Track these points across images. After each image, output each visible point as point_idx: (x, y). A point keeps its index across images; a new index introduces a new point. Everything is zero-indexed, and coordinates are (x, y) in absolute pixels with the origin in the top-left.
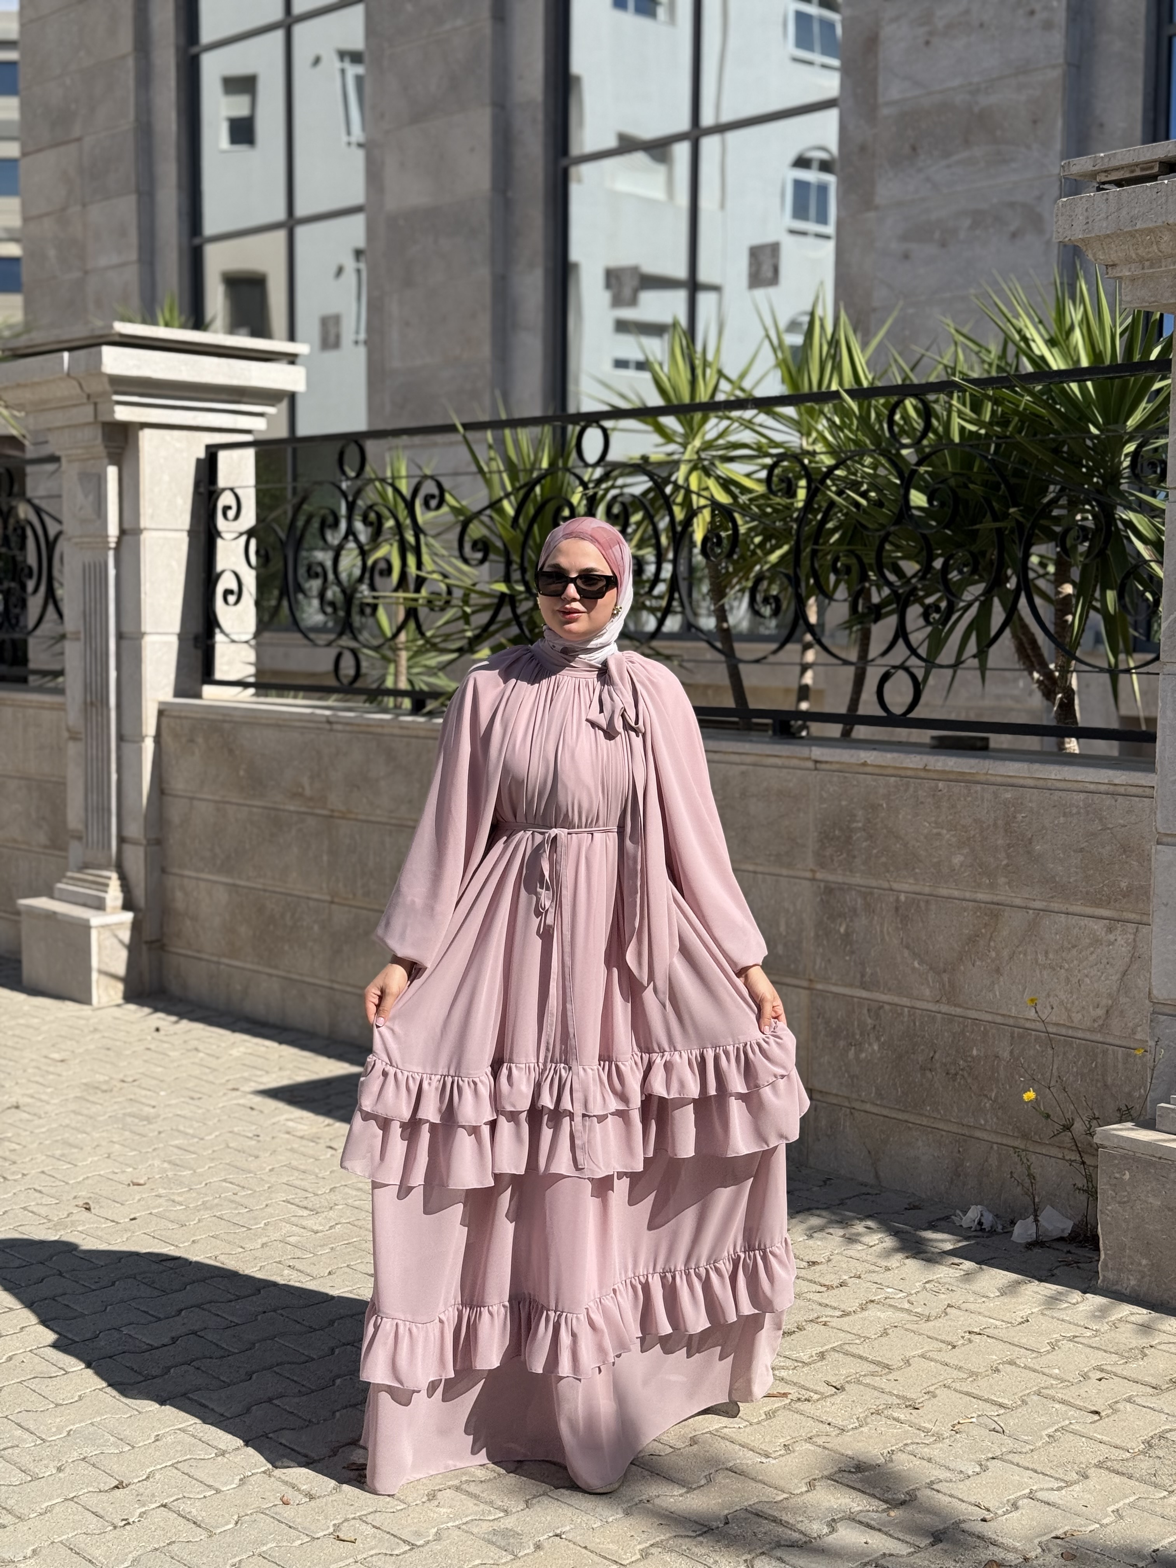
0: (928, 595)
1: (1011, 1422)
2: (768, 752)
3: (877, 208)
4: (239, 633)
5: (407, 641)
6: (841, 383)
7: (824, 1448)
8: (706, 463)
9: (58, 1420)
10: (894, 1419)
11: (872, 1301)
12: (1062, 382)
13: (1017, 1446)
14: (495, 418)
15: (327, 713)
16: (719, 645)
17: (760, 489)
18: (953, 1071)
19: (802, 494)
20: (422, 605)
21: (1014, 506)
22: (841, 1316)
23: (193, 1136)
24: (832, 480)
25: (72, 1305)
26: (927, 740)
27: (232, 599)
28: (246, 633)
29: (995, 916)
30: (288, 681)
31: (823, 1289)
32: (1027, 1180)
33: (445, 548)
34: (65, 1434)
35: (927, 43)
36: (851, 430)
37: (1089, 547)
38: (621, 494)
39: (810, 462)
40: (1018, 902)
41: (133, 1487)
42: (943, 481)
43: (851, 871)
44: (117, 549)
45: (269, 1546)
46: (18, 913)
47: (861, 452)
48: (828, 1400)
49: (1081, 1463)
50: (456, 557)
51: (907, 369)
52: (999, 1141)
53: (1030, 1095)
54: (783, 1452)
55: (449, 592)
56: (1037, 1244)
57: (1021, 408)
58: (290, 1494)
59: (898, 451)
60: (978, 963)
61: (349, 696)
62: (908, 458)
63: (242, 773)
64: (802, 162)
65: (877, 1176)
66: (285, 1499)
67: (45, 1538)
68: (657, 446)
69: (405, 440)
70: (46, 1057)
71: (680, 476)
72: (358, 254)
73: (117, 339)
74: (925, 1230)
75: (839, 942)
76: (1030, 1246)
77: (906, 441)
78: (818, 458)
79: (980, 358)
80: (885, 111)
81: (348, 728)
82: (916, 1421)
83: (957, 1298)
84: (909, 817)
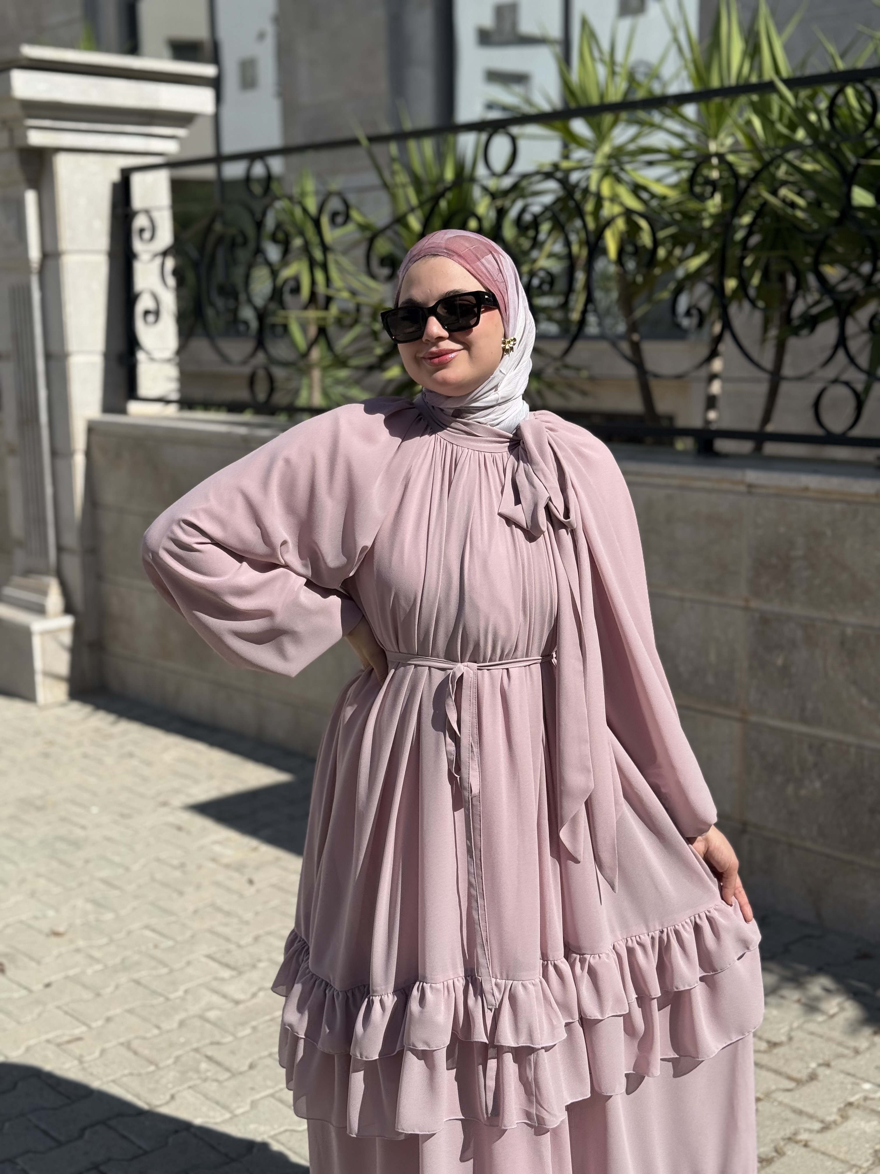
2: (695, 475)
4: (160, 352)
5: (319, 357)
8: (616, 169)
11: (851, 1104)
14: (398, 129)
15: (243, 430)
17: (673, 195)
20: (333, 324)
22: (822, 1130)
23: (119, 866)
26: (870, 459)
27: (151, 318)
28: (168, 351)
31: (793, 1085)
33: (352, 264)
43: (790, 601)
44: (40, 273)
50: (362, 273)
55: (358, 310)
65: (819, 915)
73: (25, 63)
75: (776, 674)
84: (857, 546)
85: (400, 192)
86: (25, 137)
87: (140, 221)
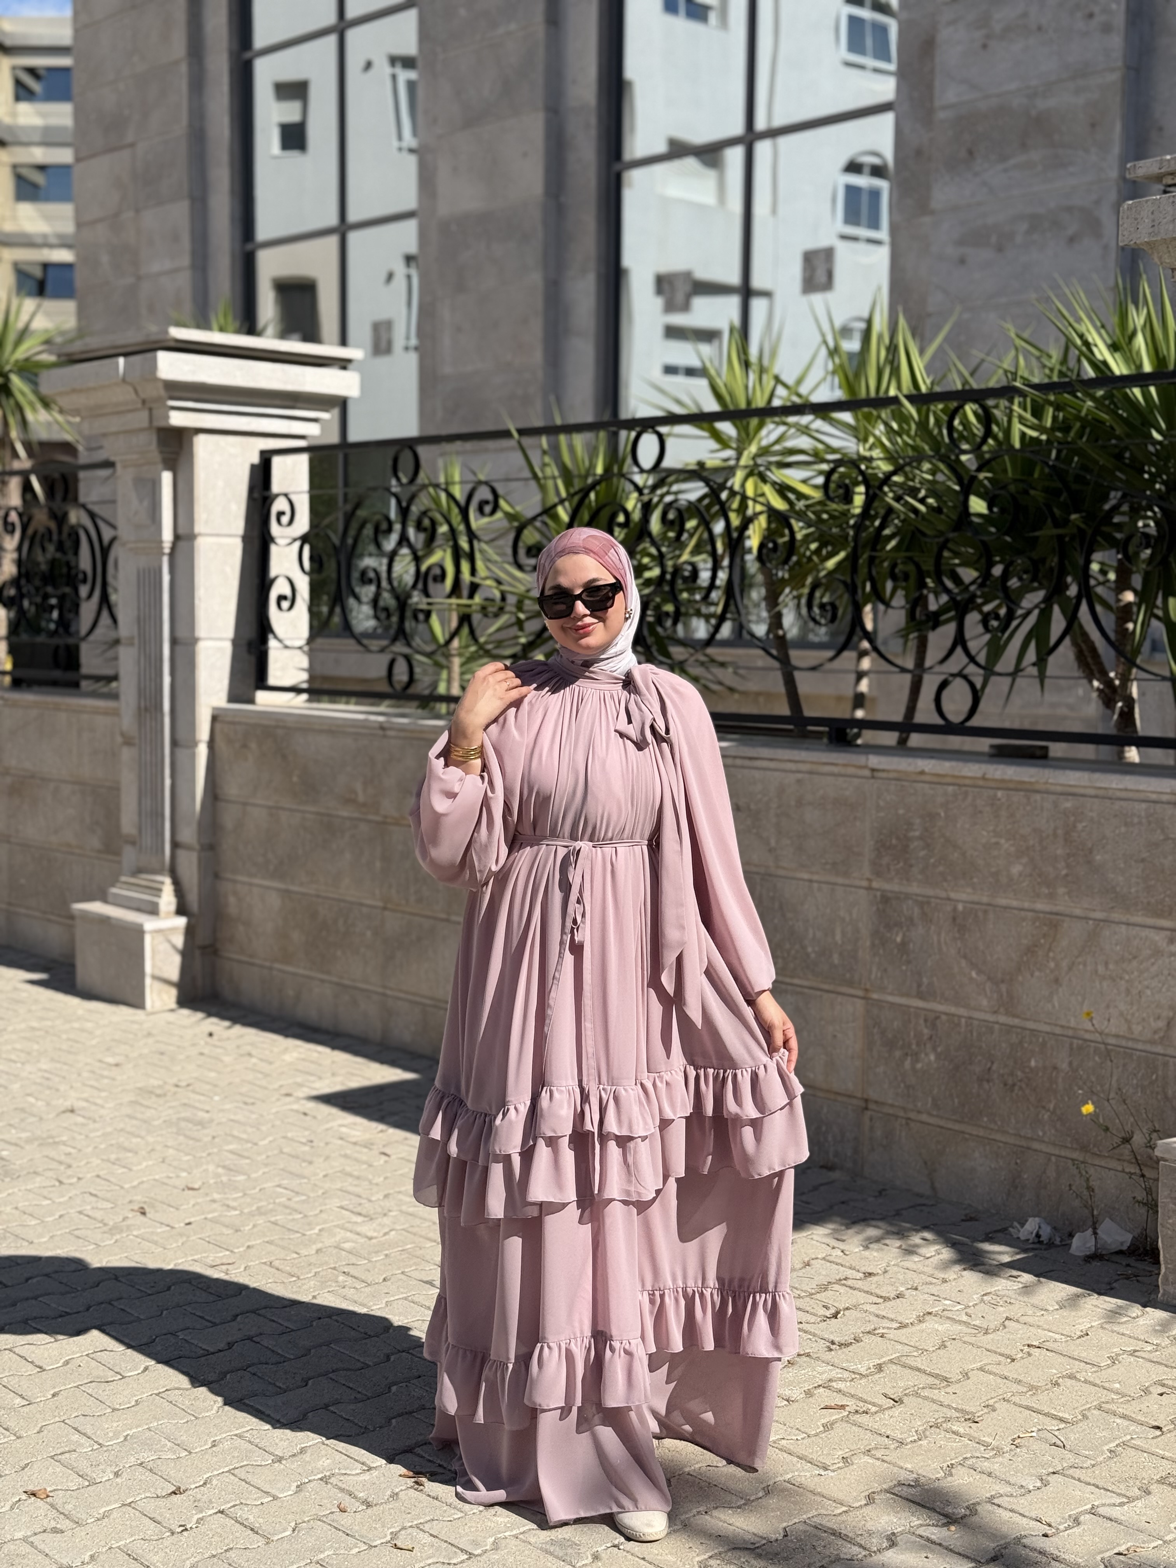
0: (986, 603)
1: (1072, 1436)
2: (824, 760)
3: (932, 213)
4: (292, 639)
5: (460, 647)
6: (899, 388)
7: (883, 1461)
8: (762, 469)
9: (115, 1425)
10: (954, 1432)
11: (930, 1313)
12: (1125, 387)
13: (1078, 1461)
14: (549, 424)
15: (381, 719)
16: (774, 652)
17: (817, 495)
18: (1010, 1082)
19: (859, 500)
20: (477, 612)
21: (1075, 512)
22: (899, 1328)
23: (247, 1141)
24: (889, 486)
25: (129, 1310)
26: (986, 749)
27: (285, 604)
28: (299, 639)
29: (1055, 926)
30: (340, 687)
31: (880, 1300)
32: (1086, 1193)
33: (498, 554)
34: (122, 1439)
35: (985, 46)
36: (909, 436)
37: (1152, 555)
38: (676, 501)
39: (867, 468)
40: (1078, 912)
41: (190, 1492)
42: (1004, 487)
43: (908, 880)
44: (172, 555)
45: (327, 1553)
46: (72, 917)
47: (920, 457)
48: (887, 1412)
49: (1143, 1479)
50: (509, 563)
51: (966, 374)
52: (1057, 1152)
53: (1088, 1109)
54: (841, 1464)
55: (503, 599)
56: (1095, 1257)
57: (1083, 413)
58: (347, 1501)
59: (957, 456)
60: (1037, 974)
61: (402, 702)
62: (968, 465)
63: (295, 779)
64: (853, 167)
65: (933, 1188)
66: (342, 1506)
67: (103, 1543)
68: (713, 451)
69: (458, 445)
70: (100, 1061)
71: (736, 482)
72: (409, 259)
73: (172, 344)
74: (982, 1241)
75: (895, 951)
76: (1090, 1258)
77: (965, 447)
78: (875, 464)
79: (1041, 363)
80: (941, 115)
81: (402, 734)
82: (976, 1435)
83: (1015, 1311)
84: (967, 826)
85: (550, 483)
86: (168, 417)
87: (280, 505)
